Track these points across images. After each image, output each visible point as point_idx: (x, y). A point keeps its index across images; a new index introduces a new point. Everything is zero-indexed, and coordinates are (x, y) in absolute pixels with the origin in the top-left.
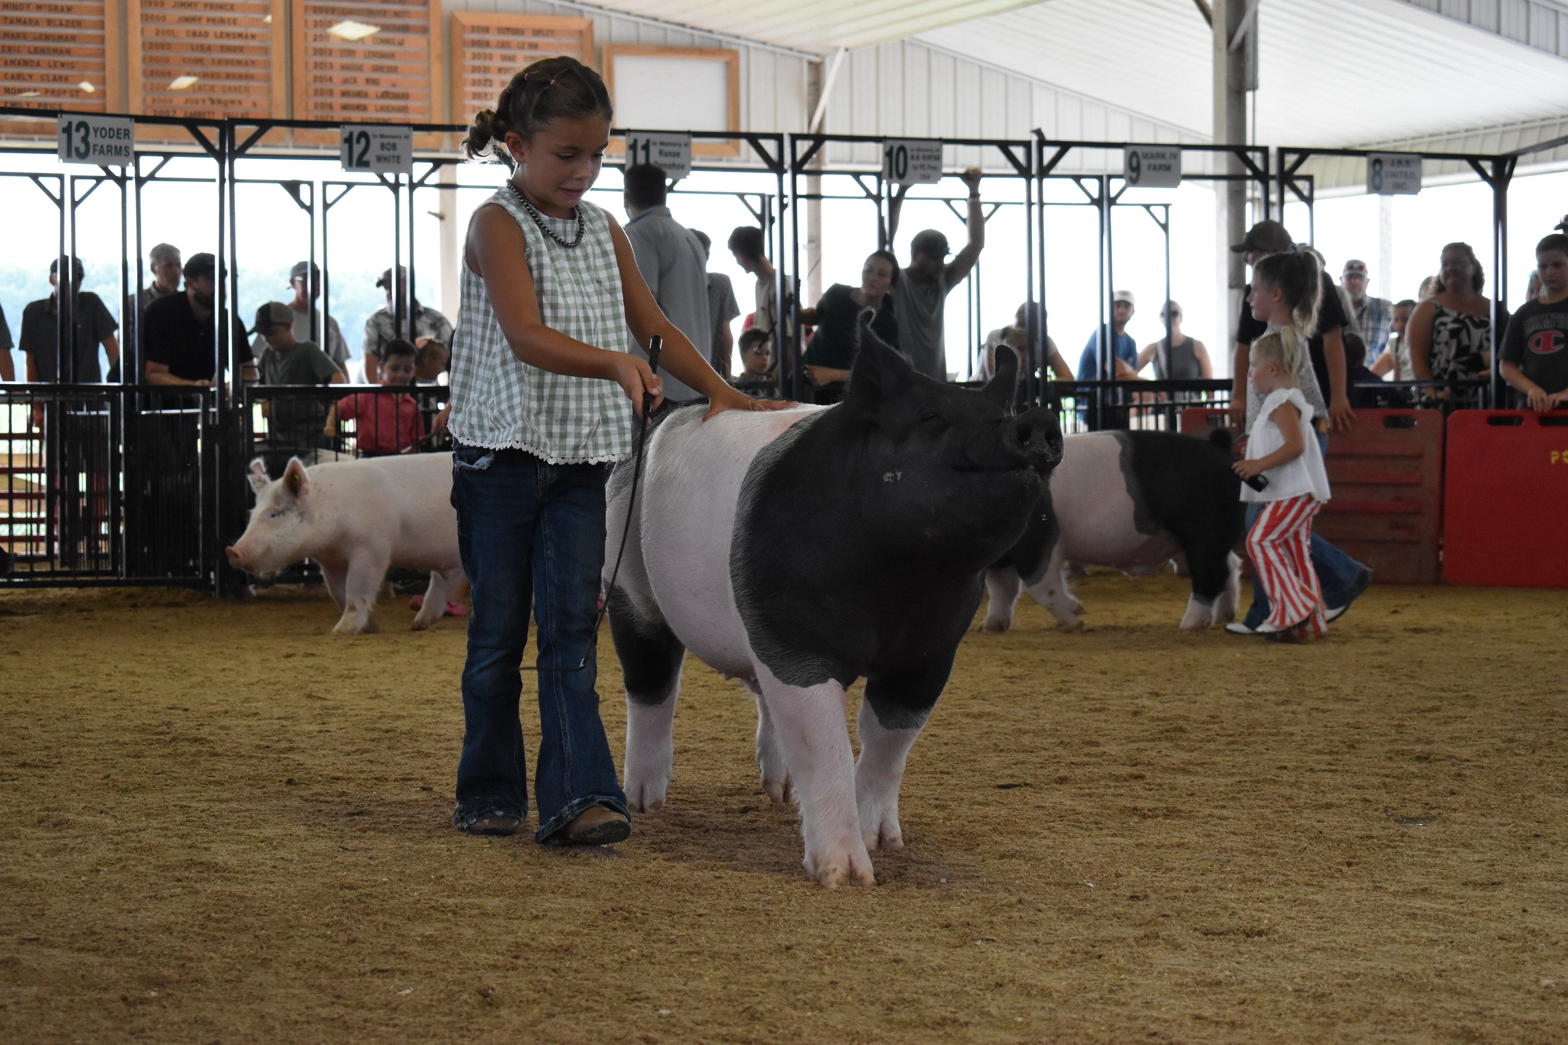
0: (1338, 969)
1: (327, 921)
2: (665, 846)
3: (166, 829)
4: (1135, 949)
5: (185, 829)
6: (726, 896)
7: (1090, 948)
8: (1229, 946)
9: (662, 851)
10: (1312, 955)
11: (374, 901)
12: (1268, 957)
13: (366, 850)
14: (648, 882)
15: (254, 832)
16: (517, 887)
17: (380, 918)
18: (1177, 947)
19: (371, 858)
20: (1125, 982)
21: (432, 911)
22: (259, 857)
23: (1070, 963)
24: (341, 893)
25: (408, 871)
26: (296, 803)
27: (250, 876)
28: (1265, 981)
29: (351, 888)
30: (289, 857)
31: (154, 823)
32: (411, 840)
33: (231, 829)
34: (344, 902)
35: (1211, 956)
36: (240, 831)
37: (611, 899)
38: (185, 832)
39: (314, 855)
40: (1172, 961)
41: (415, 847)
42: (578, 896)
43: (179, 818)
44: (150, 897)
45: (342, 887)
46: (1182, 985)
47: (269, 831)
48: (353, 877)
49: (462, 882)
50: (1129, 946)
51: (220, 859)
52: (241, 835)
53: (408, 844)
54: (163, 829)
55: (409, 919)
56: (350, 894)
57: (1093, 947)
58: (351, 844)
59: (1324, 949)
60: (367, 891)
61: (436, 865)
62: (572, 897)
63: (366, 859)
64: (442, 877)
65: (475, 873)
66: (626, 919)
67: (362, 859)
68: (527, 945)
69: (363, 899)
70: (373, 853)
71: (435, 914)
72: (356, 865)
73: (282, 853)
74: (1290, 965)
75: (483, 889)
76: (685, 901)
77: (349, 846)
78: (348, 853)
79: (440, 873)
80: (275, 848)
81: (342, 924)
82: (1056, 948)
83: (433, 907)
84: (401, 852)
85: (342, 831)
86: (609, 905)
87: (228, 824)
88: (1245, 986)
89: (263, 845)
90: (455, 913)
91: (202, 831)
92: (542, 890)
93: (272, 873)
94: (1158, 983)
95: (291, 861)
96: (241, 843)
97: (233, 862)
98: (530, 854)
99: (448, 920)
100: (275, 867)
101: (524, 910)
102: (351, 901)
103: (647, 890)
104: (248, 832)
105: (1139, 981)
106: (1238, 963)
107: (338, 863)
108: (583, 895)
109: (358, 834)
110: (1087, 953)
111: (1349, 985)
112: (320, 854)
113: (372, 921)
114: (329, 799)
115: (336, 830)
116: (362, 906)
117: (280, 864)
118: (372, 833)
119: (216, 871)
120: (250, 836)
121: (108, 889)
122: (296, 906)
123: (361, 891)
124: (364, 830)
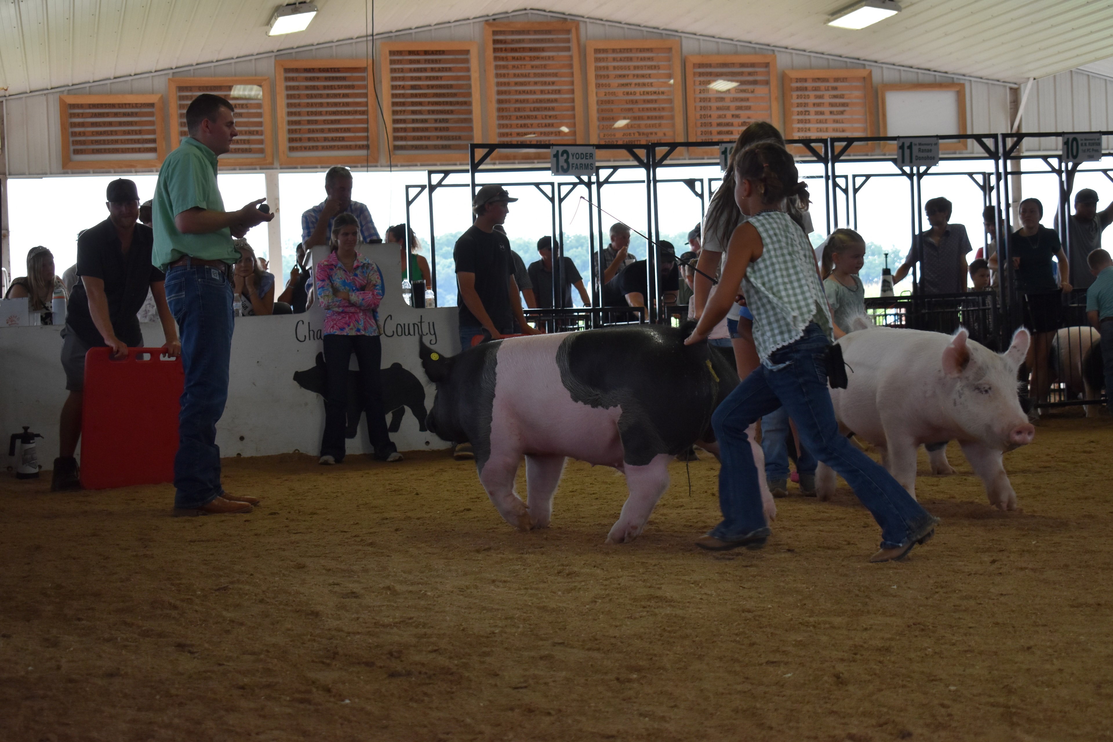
1: (737, 631)
2: (944, 584)
3: (634, 576)
5: (646, 577)
9: (942, 587)
11: (764, 619)
13: (757, 588)
15: (687, 578)
16: (852, 610)
17: (768, 630)
19: (760, 593)
21: (800, 625)
22: (691, 593)
24: (743, 615)
25: (783, 601)
27: (688, 604)
29: (749, 611)
30: (710, 593)
32: (783, 582)
34: (746, 620)
37: (912, 618)
38: (646, 578)
39: (725, 591)
41: (787, 586)
42: (891, 616)
44: (628, 618)
45: (743, 611)
48: (750, 604)
49: (818, 607)
51: (668, 595)
52: (680, 579)
53: (782, 584)
54: (631, 576)
55: (786, 631)
56: (749, 615)
60: (759, 613)
61: (800, 597)
62: (887, 616)
63: (757, 594)
64: (805, 604)
65: (825, 602)
66: (923, 630)
67: (755, 594)
68: (861, 646)
69: (757, 618)
70: (761, 590)
71: (802, 628)
72: (751, 598)
73: (705, 590)
75: (831, 612)
76: (959, 618)
77: (745, 586)
78: (745, 590)
79: (804, 602)
80: (701, 587)
81: (746, 634)
83: (800, 623)
85: (741, 577)
86: (911, 622)
87: (671, 573)
89: (693, 585)
90: (814, 627)
91: (656, 577)
92: (868, 612)
93: (700, 603)
95: (711, 595)
96: (680, 584)
97: (676, 596)
98: (859, 590)
99: (811, 631)
100: (701, 599)
101: (858, 625)
102: (750, 620)
104: (683, 578)
107: (740, 596)
108: (894, 615)
109: (750, 578)
112: (728, 591)
113: (764, 632)
115: (736, 576)
116: (757, 622)
117: (704, 597)
118: (760, 578)
119: (666, 602)
120: (684, 580)
121: (603, 613)
122: (716, 623)
123: (756, 613)
124: (754, 576)
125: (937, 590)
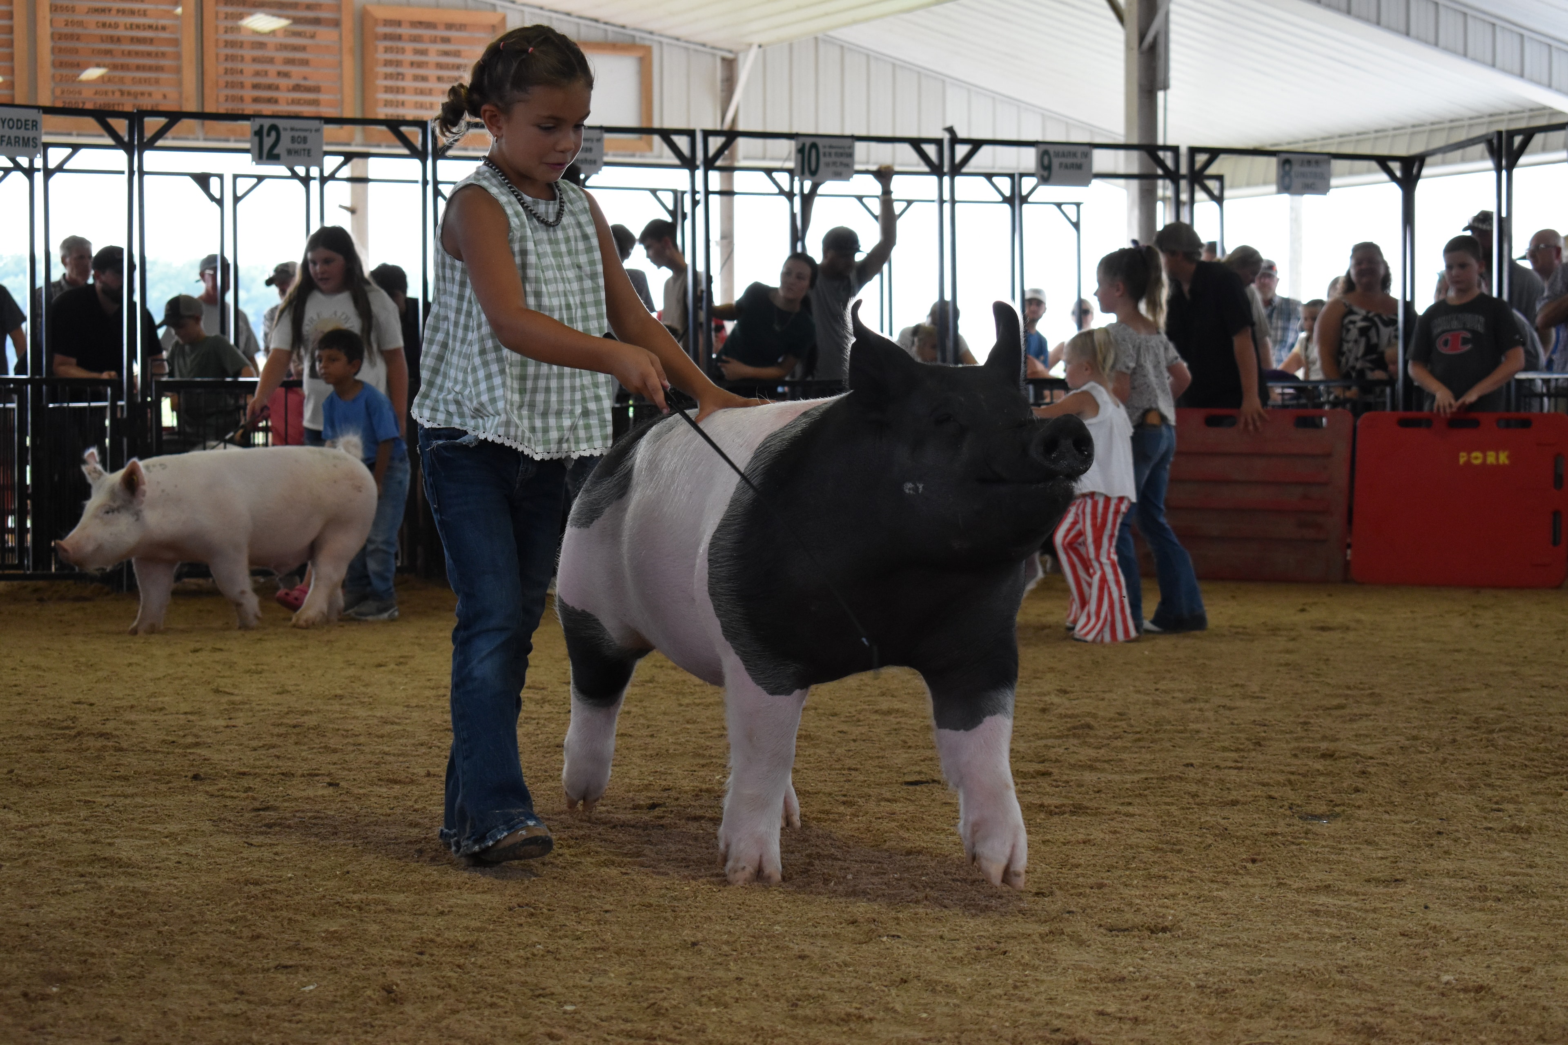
0: (1241, 965)
1: (232, 916)
3: (70, 824)
4: (1040, 945)
5: (88, 825)
6: (632, 892)
7: (995, 945)
8: (1134, 943)
9: (570, 847)
10: (1216, 952)
11: (279, 897)
12: (1171, 953)
13: (272, 845)
14: (555, 878)
15: (158, 828)
16: (422, 882)
17: (284, 913)
18: (1081, 943)
19: (276, 854)
20: (1030, 978)
21: (337, 907)
22: (163, 852)
23: (976, 959)
24: (246, 889)
25: (313, 867)
26: (201, 798)
27: (154, 871)
28: (1168, 977)
29: (256, 883)
30: (194, 852)
31: (58, 818)
32: (316, 835)
33: (135, 825)
34: (249, 898)
35: (1115, 953)
36: (145, 827)
37: (517, 895)
38: (89, 827)
39: (219, 850)
40: (1076, 958)
41: (321, 843)
42: (484, 892)
43: (83, 814)
44: (53, 893)
45: (247, 882)
46: (1086, 981)
47: (173, 827)
48: (258, 872)
49: (368, 878)
50: (1034, 942)
51: (124, 855)
52: (147, 830)
53: (313, 839)
54: (65, 824)
55: (314, 915)
56: (255, 890)
57: (998, 943)
58: (257, 840)
59: (1227, 946)
60: (272, 887)
61: (342, 861)
62: (478, 893)
63: (271, 855)
64: (348, 872)
65: (381, 868)
66: (532, 915)
67: (267, 854)
68: (432, 941)
69: (268, 894)
70: (279, 849)
71: (341, 910)
72: (260, 861)
73: (186, 848)
74: (1193, 961)
75: (388, 884)
76: (591, 897)
77: (254, 842)
78: (253, 849)
79: (346, 869)
80: (180, 844)
81: (247, 920)
82: (961, 944)
83: (338, 903)
84: (306, 848)
85: (247, 826)
86: (515, 901)
87: (133, 819)
88: (1149, 982)
89: (167, 840)
90: (360, 909)
91: (107, 826)
92: (448, 886)
93: (177, 868)
94: (1063, 979)
95: (197, 856)
96: (146, 838)
97: (137, 857)
99: (354, 916)
100: (179, 862)
101: (430, 906)
102: (255, 897)
103: (554, 886)
104: (153, 827)
105: (1044, 977)
106: (1142, 959)
107: (243, 858)
108: (489, 891)
109: (263, 829)
110: (992, 949)
111: (1251, 981)
112: (225, 850)
113: (276, 917)
114: (236, 794)
115: (241, 825)
116: (267, 901)
117: (185, 859)
118: (277, 829)
119: (120, 867)
120: (154, 832)
121: (10, 884)
122: (200, 902)
123: (265, 886)
124: (269, 826)
125: (560, 851)
